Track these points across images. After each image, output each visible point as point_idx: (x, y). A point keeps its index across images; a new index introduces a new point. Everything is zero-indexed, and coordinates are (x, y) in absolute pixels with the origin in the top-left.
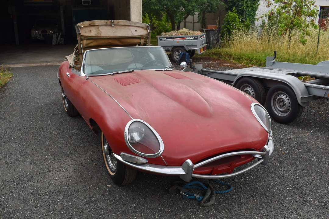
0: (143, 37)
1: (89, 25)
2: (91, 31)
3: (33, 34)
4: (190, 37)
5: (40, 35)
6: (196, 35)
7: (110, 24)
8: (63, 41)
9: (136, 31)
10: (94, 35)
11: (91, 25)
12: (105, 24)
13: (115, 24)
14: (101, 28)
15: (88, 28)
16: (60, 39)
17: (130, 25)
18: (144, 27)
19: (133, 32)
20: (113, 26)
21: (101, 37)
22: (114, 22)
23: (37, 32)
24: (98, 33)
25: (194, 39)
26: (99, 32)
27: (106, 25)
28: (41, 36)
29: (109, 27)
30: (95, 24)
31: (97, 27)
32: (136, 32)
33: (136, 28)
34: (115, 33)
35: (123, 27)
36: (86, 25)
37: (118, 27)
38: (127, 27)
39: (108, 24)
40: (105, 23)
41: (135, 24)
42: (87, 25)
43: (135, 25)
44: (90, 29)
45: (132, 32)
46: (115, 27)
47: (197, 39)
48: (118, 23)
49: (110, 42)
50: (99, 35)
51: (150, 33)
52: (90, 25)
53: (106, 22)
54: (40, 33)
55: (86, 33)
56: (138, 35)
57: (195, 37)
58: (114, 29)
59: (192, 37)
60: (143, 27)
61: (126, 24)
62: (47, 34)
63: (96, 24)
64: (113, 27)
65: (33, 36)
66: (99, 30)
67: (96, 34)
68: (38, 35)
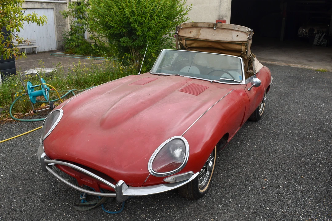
0: (244, 44)
1: (191, 26)
2: (191, 32)
5: (306, 33)
8: (325, 42)
9: (238, 36)
11: (194, 26)
12: (207, 26)
13: (218, 27)
14: (202, 31)
15: (190, 29)
16: (322, 40)
17: (233, 29)
19: (233, 37)
20: (215, 28)
21: (198, 39)
22: (216, 25)
23: (304, 30)
24: (196, 35)
26: (199, 33)
27: (209, 28)
28: (307, 35)
29: (211, 30)
31: (199, 28)
33: (239, 33)
34: (214, 36)
35: (226, 31)
36: (188, 26)
37: (221, 31)
38: (230, 31)
39: (211, 26)
41: (239, 28)
42: (189, 26)
43: (239, 30)
44: (191, 30)
45: (232, 37)
46: (217, 29)
48: (221, 26)
49: (210, 45)
50: (197, 37)
53: (209, 24)
54: (307, 31)
55: (185, 33)
56: (238, 40)
60: (247, 32)
61: (230, 28)
63: (198, 26)
64: (215, 30)
65: (299, 33)
66: (199, 32)
67: (195, 36)
68: (305, 33)
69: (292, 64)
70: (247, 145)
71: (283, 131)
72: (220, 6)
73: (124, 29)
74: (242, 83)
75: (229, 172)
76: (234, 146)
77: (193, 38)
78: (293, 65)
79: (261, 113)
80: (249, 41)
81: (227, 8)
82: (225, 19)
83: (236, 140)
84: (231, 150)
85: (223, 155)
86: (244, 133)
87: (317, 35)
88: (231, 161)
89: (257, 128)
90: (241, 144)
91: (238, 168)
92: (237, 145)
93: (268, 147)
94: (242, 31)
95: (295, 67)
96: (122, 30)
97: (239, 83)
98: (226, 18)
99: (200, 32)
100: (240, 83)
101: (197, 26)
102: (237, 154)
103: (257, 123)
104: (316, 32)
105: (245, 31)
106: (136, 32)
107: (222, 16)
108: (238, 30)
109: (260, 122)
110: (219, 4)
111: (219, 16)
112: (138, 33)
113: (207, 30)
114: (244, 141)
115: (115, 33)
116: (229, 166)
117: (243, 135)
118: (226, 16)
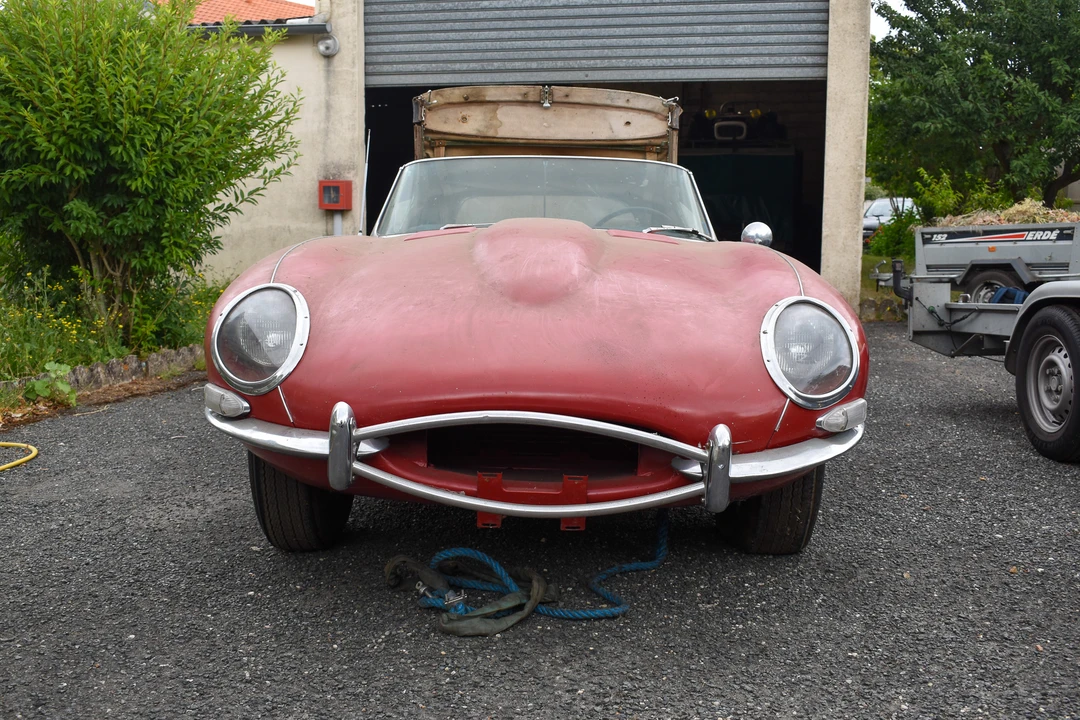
0: (653, 146)
1: (463, 100)
2: (464, 119)
4: (1044, 230)
6: (1067, 222)
7: (537, 99)
9: (628, 123)
10: (473, 133)
11: (471, 99)
12: (519, 98)
13: (556, 99)
14: (503, 113)
15: (458, 109)
17: (608, 102)
18: (660, 111)
19: (614, 128)
20: (547, 105)
21: (495, 140)
22: (551, 94)
25: (1060, 237)
26: (495, 122)
27: (524, 103)
29: (532, 111)
30: (484, 96)
31: (491, 107)
32: (628, 127)
33: (631, 114)
34: (549, 127)
35: (585, 111)
36: (451, 101)
37: (567, 111)
38: (599, 111)
39: (531, 99)
40: (521, 94)
41: (628, 101)
42: (454, 101)
43: (630, 105)
44: (464, 113)
45: (611, 129)
46: (554, 108)
47: (1070, 237)
48: (567, 96)
50: (491, 133)
51: (674, 129)
52: (466, 99)
53: (523, 92)
55: (445, 122)
56: (632, 137)
57: (1061, 229)
58: (549, 115)
59: (1052, 230)
60: (656, 110)
61: (597, 101)
63: (487, 99)
64: (547, 108)
66: (494, 117)
67: (482, 129)
72: (326, 132)
73: (79, 168)
77: (476, 136)
80: (675, 132)
81: (353, 140)
82: (349, 176)
94: (640, 107)
96: (73, 170)
98: (353, 172)
99: (497, 119)
101: (481, 99)
105: (648, 107)
106: (124, 182)
107: (338, 166)
108: (626, 105)
110: (323, 126)
111: (326, 167)
112: (135, 185)
113: (520, 110)
115: (42, 181)
118: (352, 167)
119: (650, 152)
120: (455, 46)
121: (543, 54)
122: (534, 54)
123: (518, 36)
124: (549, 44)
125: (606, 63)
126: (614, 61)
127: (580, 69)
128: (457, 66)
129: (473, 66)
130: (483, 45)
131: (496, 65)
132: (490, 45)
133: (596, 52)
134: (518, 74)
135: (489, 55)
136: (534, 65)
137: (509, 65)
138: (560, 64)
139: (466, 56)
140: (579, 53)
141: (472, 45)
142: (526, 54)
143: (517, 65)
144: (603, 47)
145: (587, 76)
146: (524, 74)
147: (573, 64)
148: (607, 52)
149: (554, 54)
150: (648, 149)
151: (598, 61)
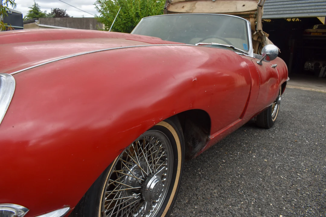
0: (252, 14)
2: (183, 7)
3: (306, 66)
5: (312, 67)
9: (244, 5)
10: (184, 11)
11: (188, 0)
15: (182, 4)
23: (310, 64)
24: (190, 10)
26: (194, 8)
33: (247, 1)
34: (213, 8)
36: (180, 1)
38: (234, 2)
44: (184, 5)
45: (236, 8)
50: (191, 12)
54: (313, 65)
56: (244, 11)
62: (320, 67)
65: (305, 67)
66: (194, 6)
67: (188, 10)
68: (310, 67)
69: (301, 88)
70: (252, 157)
71: (306, 142)
74: (248, 54)
75: (211, 204)
76: (231, 157)
77: (185, 13)
78: (303, 88)
79: (273, 118)
80: (260, 8)
83: (236, 149)
84: (225, 162)
85: (209, 169)
86: (248, 141)
87: (323, 68)
88: (221, 182)
89: (267, 136)
90: (242, 155)
91: (231, 195)
92: (236, 156)
93: (287, 163)
95: (305, 89)
97: (242, 54)
100: (244, 54)
102: (233, 169)
103: (267, 130)
104: (321, 65)
109: (271, 130)
113: (204, 3)
114: (248, 151)
116: (216, 191)
117: (247, 144)
119: (251, 17)
120: (270, 7)
121: (296, 8)
122: (293, 9)
123: (289, 3)
124: (298, 5)
125: (316, 11)
126: (318, 10)
127: (307, 13)
128: (270, 13)
129: (274, 13)
130: (278, 6)
131: (281, 12)
132: (280, 6)
133: (313, 7)
134: (288, 15)
135: (279, 9)
136: (293, 12)
137: (285, 12)
138: (301, 11)
139: (273, 10)
140: (307, 8)
141: (275, 7)
142: (291, 9)
143: (288, 12)
144: (315, 6)
145: (309, 15)
146: (289, 15)
147: (305, 11)
148: (316, 7)
149: (299, 8)
150: (250, 16)
151: (313, 10)
